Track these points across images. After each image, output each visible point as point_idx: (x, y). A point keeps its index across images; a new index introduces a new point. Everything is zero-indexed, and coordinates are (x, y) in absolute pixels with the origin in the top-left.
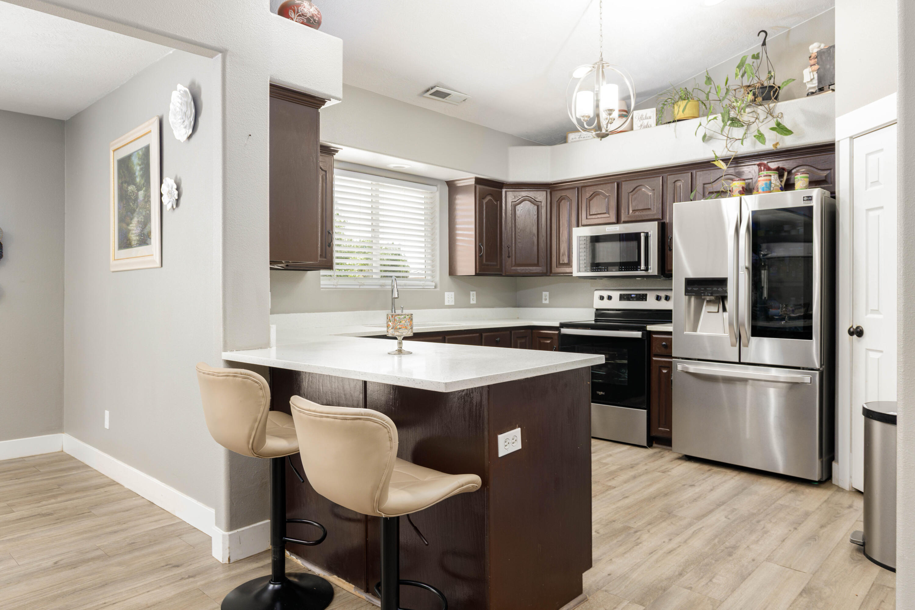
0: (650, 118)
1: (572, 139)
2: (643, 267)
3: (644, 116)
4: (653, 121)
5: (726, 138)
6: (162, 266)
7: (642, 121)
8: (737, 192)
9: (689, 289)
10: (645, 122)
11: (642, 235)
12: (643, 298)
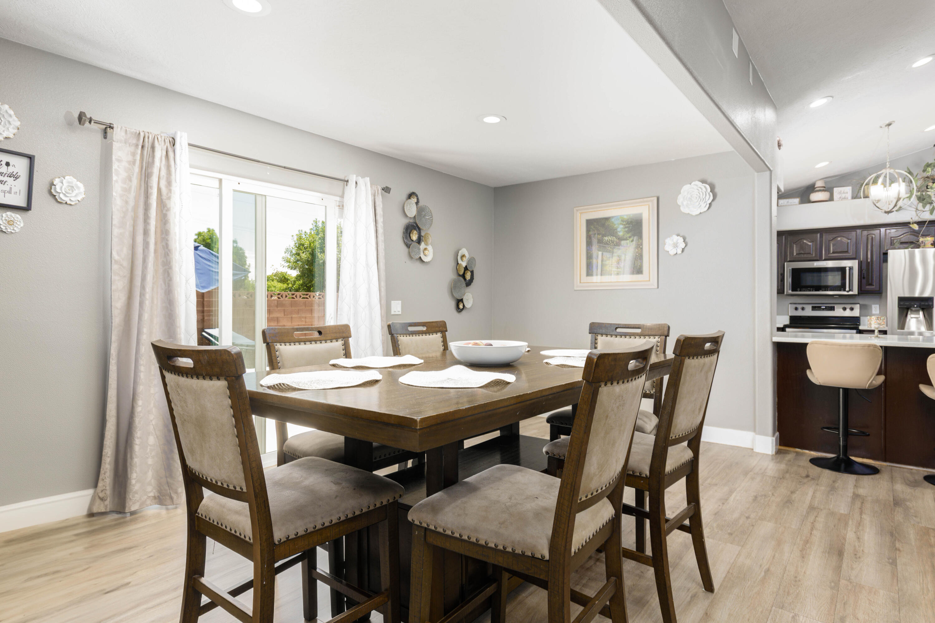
0: (847, 193)
1: (782, 203)
2: (847, 289)
3: (842, 192)
4: (849, 195)
5: (915, 210)
6: (658, 288)
7: (840, 195)
8: (930, 244)
9: (902, 303)
10: (843, 196)
11: (847, 269)
12: (832, 309)
